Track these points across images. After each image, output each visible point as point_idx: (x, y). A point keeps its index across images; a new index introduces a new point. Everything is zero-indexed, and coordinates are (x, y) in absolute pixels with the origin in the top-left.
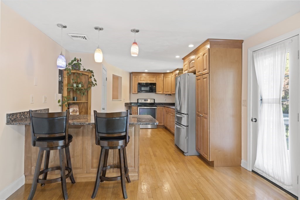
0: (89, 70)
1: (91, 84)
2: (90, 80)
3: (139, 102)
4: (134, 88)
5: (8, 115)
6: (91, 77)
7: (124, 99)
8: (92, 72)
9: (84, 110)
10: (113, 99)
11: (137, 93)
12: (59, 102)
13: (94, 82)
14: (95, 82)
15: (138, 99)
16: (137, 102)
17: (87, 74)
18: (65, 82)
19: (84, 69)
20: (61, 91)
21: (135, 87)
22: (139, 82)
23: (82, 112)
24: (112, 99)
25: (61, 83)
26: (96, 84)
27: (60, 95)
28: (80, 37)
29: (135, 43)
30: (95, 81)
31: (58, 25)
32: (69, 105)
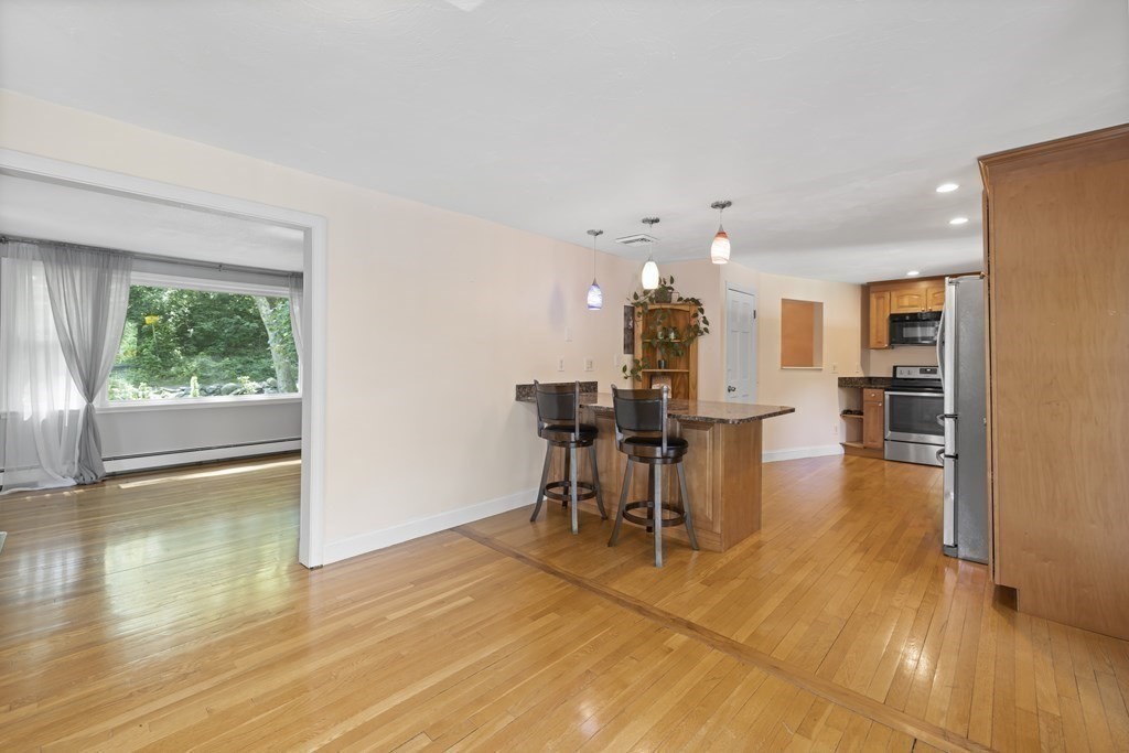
0: (693, 299)
1: (696, 332)
2: (693, 323)
3: (898, 376)
4: (877, 332)
5: (519, 387)
6: (696, 315)
7: (834, 367)
8: (696, 302)
9: (682, 390)
10: (782, 365)
11: (886, 348)
12: (625, 369)
13: (702, 326)
14: (705, 326)
15: (895, 368)
16: (891, 375)
17: (686, 308)
18: (639, 330)
19: (680, 299)
20: (629, 347)
21: (881, 328)
22: (893, 312)
23: (679, 393)
24: (779, 366)
25: (629, 332)
26: (706, 330)
27: (629, 356)
28: (637, 240)
29: (722, 234)
30: (706, 322)
31: (589, 232)
32: (652, 377)
